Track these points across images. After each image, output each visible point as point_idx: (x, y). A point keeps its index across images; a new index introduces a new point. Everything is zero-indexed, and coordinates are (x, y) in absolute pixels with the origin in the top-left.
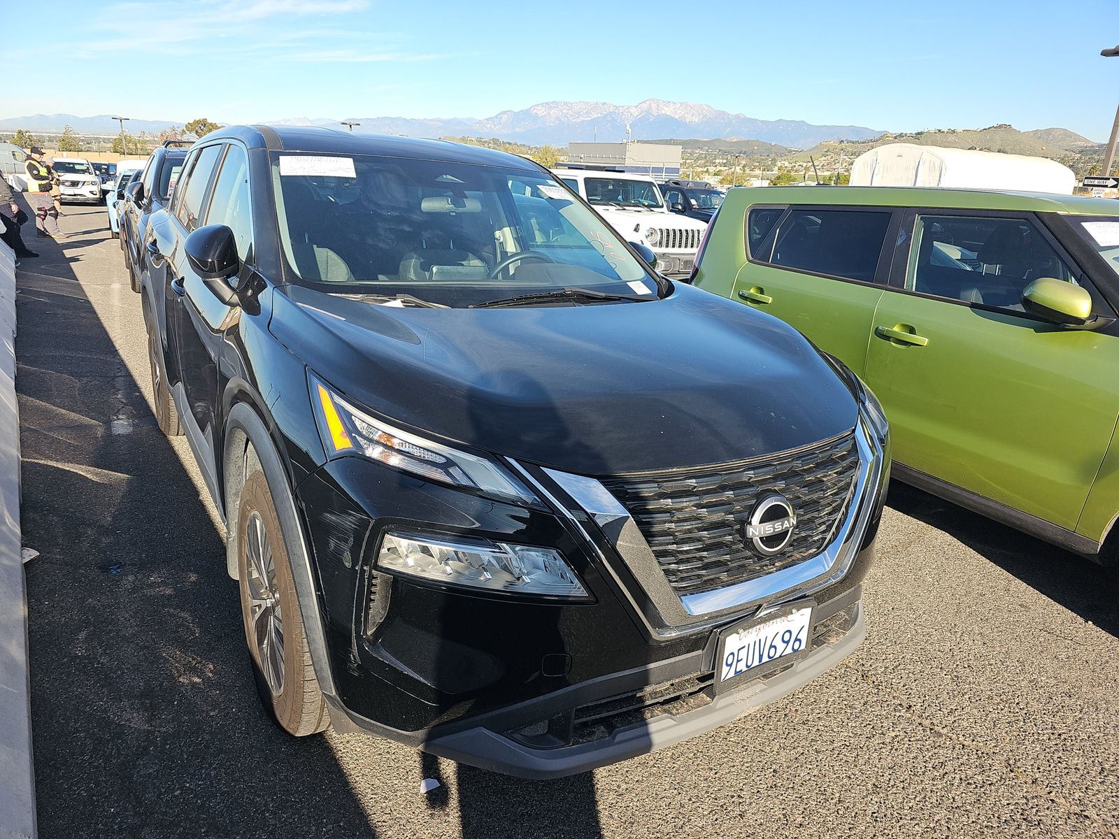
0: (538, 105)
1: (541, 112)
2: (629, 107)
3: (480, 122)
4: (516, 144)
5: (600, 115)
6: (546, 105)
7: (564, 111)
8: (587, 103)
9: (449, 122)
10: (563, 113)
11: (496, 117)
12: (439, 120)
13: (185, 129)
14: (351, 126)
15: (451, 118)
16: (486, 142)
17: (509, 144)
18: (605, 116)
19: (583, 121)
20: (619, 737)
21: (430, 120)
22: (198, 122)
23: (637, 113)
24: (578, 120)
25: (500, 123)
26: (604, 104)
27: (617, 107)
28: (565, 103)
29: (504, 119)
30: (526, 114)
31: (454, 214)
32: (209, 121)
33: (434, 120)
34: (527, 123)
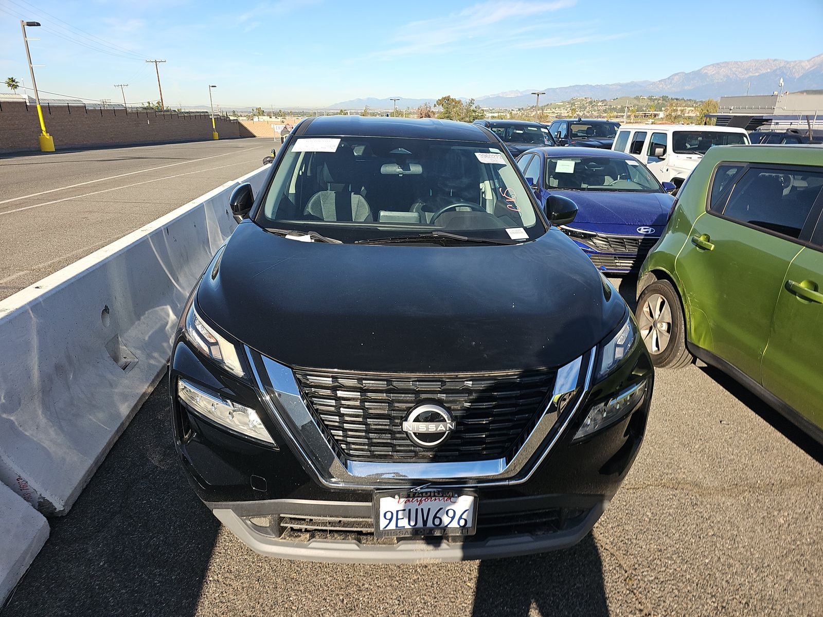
0: (709, 66)
1: (711, 71)
2: (801, 62)
3: (654, 83)
4: (683, 99)
5: (769, 70)
6: (718, 65)
7: (734, 69)
8: (757, 61)
9: (627, 85)
10: (731, 71)
11: (669, 78)
12: (619, 85)
13: (436, 103)
14: (538, 95)
15: (629, 82)
16: (656, 99)
17: (677, 99)
18: (775, 71)
19: (751, 77)
20: (313, 545)
21: (611, 85)
22: (444, 98)
23: (809, 66)
24: (747, 76)
25: (671, 83)
26: (775, 60)
27: (788, 63)
28: (736, 63)
29: (675, 79)
30: (697, 73)
31: (401, 175)
32: (451, 97)
33: (614, 85)
34: (696, 81)
